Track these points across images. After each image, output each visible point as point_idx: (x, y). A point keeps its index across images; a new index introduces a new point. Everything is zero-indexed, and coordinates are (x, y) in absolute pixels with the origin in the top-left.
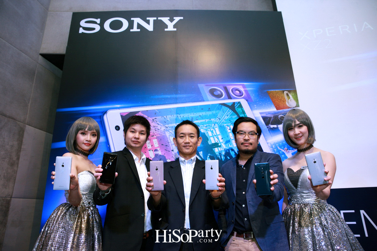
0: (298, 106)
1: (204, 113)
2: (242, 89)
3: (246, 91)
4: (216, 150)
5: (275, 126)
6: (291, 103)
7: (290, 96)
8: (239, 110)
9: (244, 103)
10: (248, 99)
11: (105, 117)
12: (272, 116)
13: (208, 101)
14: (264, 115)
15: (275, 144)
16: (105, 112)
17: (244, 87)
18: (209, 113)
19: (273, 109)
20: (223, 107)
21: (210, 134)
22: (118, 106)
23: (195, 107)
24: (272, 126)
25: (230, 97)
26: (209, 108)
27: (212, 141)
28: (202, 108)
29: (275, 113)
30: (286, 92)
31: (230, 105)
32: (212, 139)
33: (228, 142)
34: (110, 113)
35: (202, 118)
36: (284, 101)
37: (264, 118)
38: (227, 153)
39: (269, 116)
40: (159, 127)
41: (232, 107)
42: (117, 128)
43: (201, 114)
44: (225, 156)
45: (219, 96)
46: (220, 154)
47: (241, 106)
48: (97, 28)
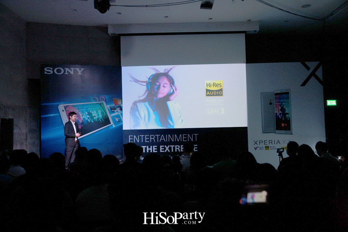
0: (122, 104)
1: (91, 106)
2: (104, 98)
3: (105, 99)
4: (95, 118)
5: (114, 111)
6: (120, 103)
7: (120, 100)
8: (102, 105)
9: (104, 103)
10: (106, 101)
11: (58, 107)
12: (113, 107)
13: (93, 102)
14: (110, 107)
15: (113, 116)
16: (58, 105)
17: (105, 97)
18: (93, 106)
19: (114, 105)
20: (98, 104)
21: (93, 113)
22: (63, 103)
23: (88, 104)
24: (113, 111)
25: (99, 101)
26: (93, 104)
27: (94, 115)
28: (91, 104)
29: (114, 106)
30: (118, 99)
31: (100, 103)
32: (93, 114)
33: (98, 115)
34: (60, 105)
35: (91, 108)
36: (117, 102)
37: (110, 108)
38: (98, 119)
39: (112, 107)
40: (77, 110)
41: (100, 104)
42: (63, 111)
43: (90, 106)
44: (97, 120)
45: (96, 100)
46: (96, 119)
47: (103, 104)
48: (52, 72)
